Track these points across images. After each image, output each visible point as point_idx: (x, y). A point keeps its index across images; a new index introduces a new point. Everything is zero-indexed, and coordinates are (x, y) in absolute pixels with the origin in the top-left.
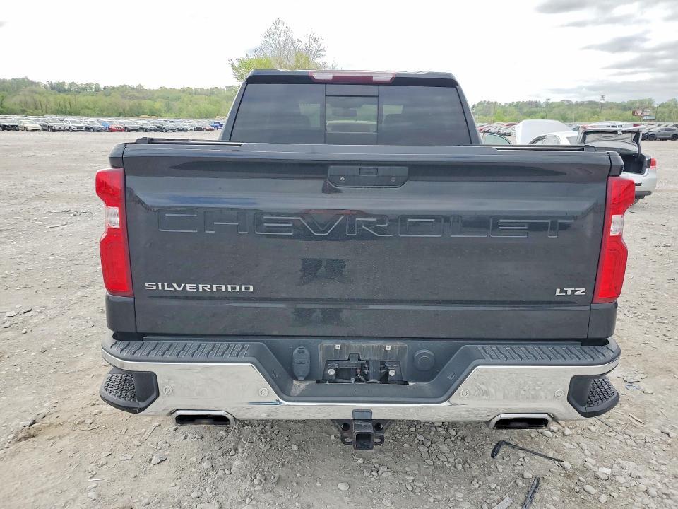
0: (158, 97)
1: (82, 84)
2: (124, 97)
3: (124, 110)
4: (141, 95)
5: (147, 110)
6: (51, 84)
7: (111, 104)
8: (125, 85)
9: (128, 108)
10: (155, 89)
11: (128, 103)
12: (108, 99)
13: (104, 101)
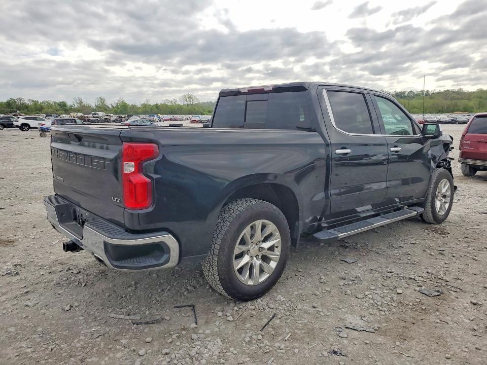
0: (474, 97)
1: (417, 92)
2: (446, 99)
3: (442, 108)
4: (460, 97)
5: (461, 108)
6: (397, 93)
7: (434, 104)
8: (448, 90)
9: (446, 107)
10: (473, 91)
11: (446, 103)
12: (432, 101)
13: (429, 103)
